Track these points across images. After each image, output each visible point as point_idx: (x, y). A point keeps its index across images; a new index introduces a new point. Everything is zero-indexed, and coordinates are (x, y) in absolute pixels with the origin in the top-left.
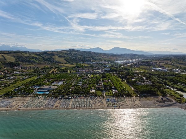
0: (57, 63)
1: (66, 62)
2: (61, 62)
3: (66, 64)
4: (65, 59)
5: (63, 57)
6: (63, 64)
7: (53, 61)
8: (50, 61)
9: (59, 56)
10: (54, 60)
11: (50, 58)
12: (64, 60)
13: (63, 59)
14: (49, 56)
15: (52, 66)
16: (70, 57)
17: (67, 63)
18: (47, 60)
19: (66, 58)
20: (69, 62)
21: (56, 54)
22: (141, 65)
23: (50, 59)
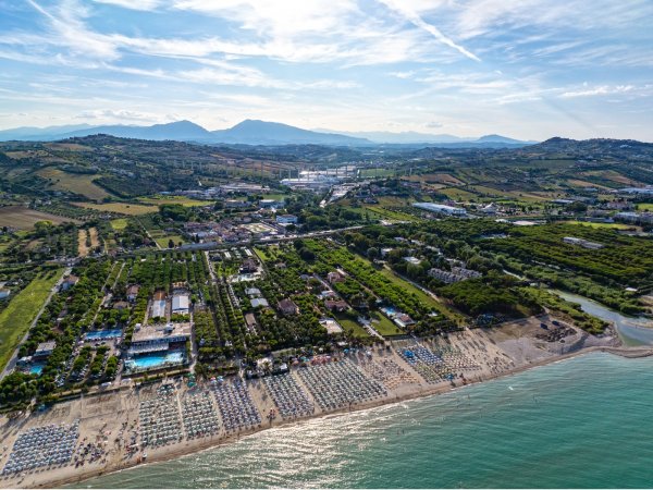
0: (71, 199)
1: (104, 194)
2: (86, 194)
3: (107, 201)
4: (95, 182)
5: (84, 173)
6: (95, 202)
7: (52, 193)
8: (37, 193)
9: (67, 171)
10: (52, 188)
11: (28, 178)
12: (94, 186)
13: (86, 181)
14: (23, 170)
15: (68, 220)
16: (112, 173)
17: (113, 196)
18: (17, 188)
19: (98, 177)
20: (117, 194)
21: (51, 160)
22: (379, 194)
23: (31, 183)
